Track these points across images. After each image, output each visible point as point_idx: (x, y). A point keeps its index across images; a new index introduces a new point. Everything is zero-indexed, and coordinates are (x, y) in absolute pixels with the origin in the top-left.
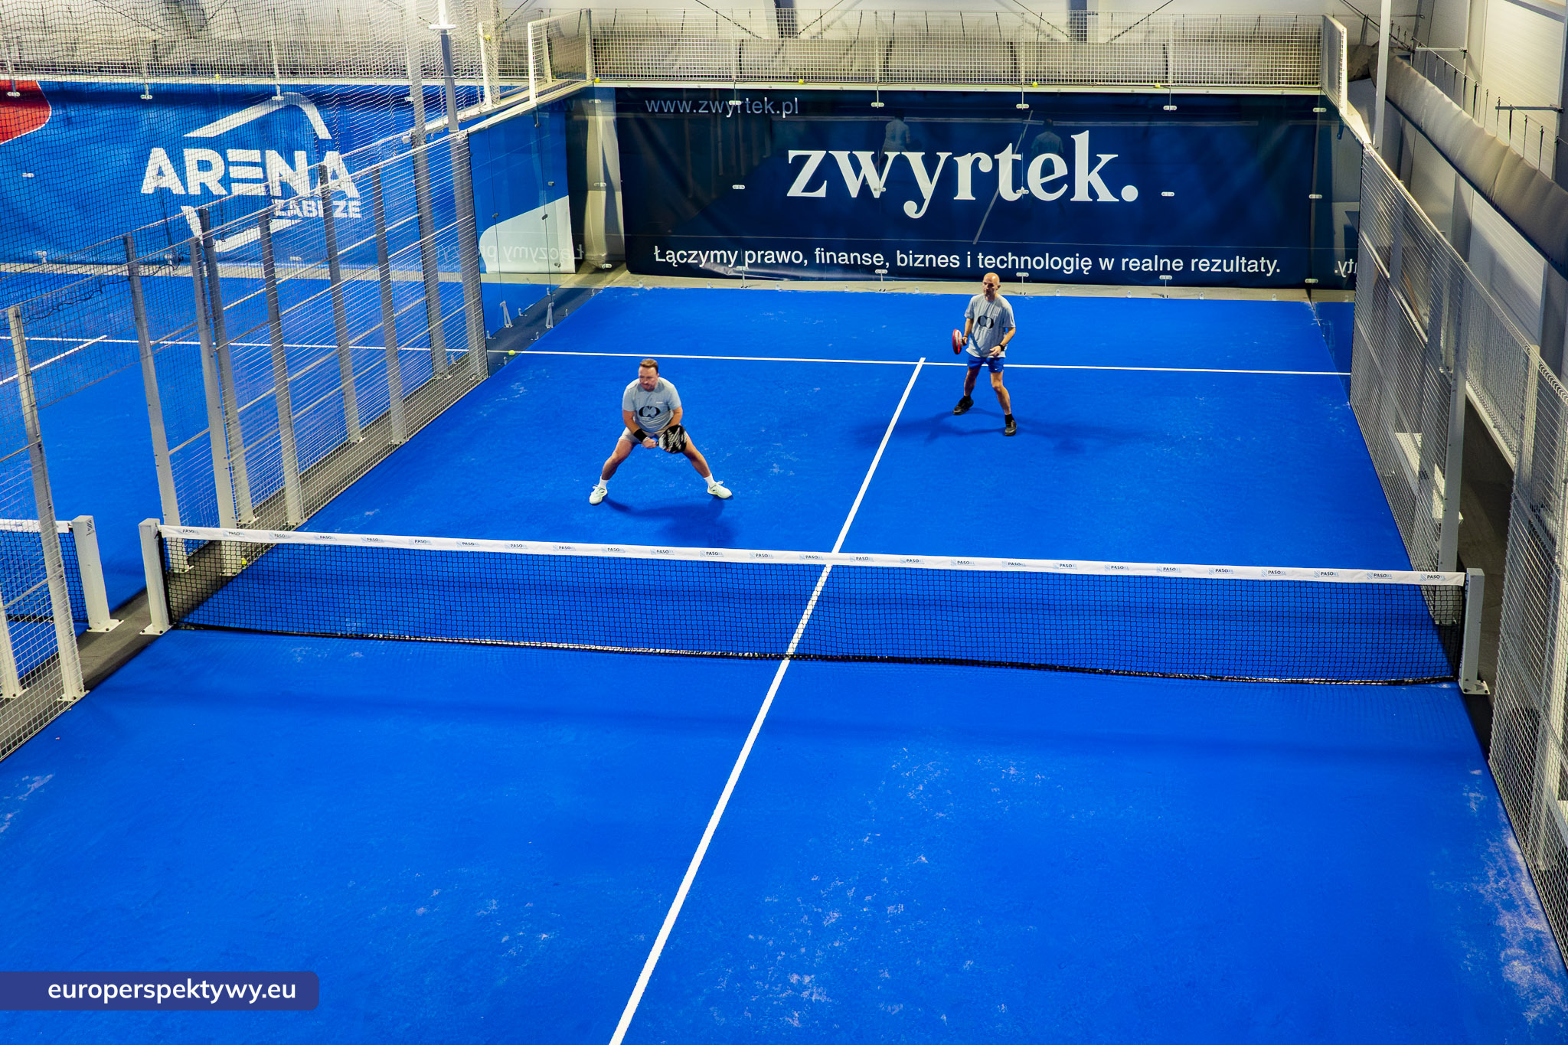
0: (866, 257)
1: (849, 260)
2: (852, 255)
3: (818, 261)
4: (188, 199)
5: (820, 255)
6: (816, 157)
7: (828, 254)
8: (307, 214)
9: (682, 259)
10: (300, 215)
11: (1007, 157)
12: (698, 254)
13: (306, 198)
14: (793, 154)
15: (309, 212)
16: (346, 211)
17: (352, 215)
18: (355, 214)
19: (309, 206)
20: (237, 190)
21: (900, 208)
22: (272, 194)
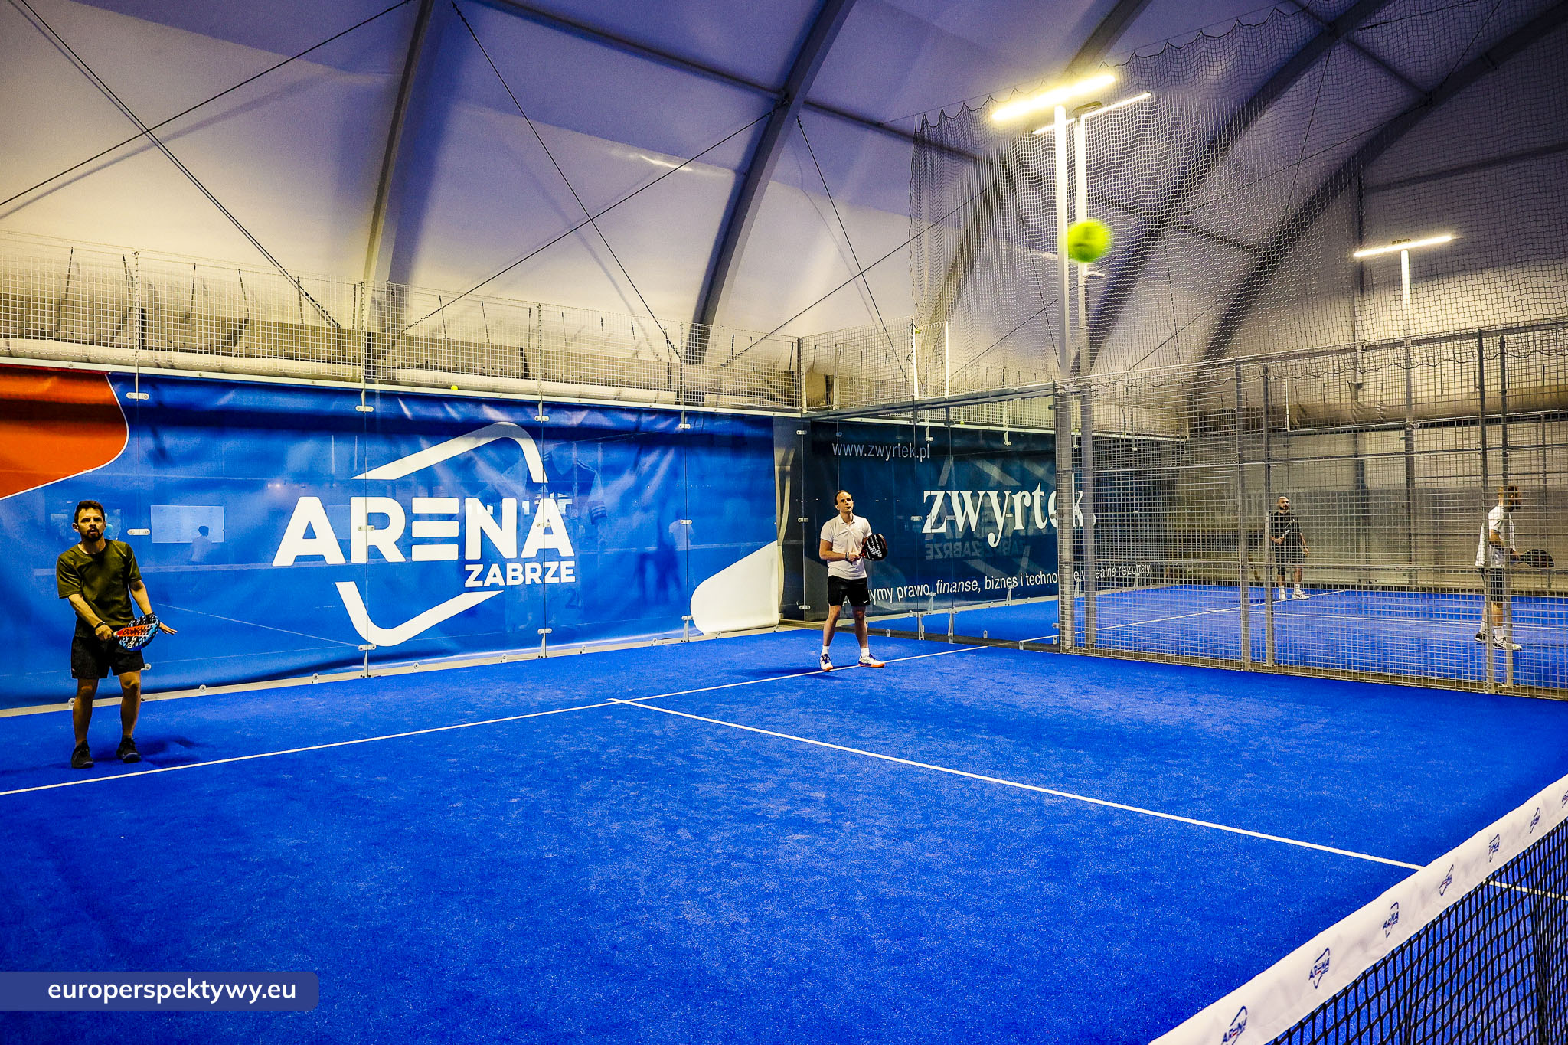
0: (968, 584)
1: (957, 589)
2: (959, 584)
3: (938, 591)
4: (348, 572)
5: (940, 586)
6: (940, 495)
7: (944, 584)
8: (510, 582)
10: (502, 583)
11: (1038, 493)
13: (510, 561)
14: (927, 494)
15: (514, 578)
16: (557, 573)
17: (564, 579)
18: (567, 577)
19: (514, 570)
20: (420, 554)
21: (986, 539)
22: (468, 557)
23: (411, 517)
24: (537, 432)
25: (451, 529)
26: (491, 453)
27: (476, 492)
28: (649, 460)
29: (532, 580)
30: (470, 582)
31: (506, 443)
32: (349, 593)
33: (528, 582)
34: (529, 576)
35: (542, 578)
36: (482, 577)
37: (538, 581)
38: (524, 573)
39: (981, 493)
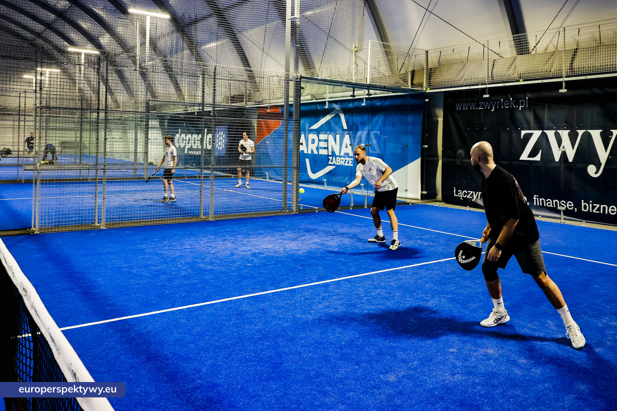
0: (563, 203)
1: (553, 205)
2: (554, 201)
3: (535, 204)
5: (536, 200)
6: (537, 134)
7: (541, 200)
9: (465, 196)
10: (336, 164)
12: (473, 194)
13: (338, 156)
14: (524, 132)
16: (348, 163)
17: (350, 165)
19: (338, 160)
20: (321, 152)
22: (329, 154)
25: (326, 144)
26: (334, 119)
30: (330, 163)
31: (337, 116)
34: (342, 162)
35: (344, 163)
36: (332, 161)
37: (344, 165)
38: (340, 161)
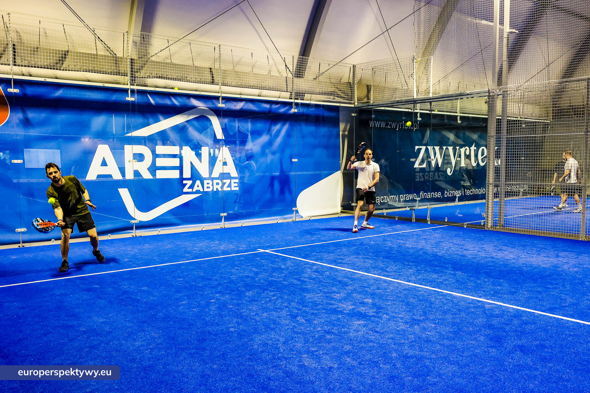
1: (431, 196)
4: (124, 183)
6: (424, 148)
8: (206, 190)
10: (202, 190)
11: (473, 148)
12: (387, 198)
13: (206, 179)
14: (417, 147)
15: (208, 188)
16: (230, 186)
17: (233, 189)
18: (235, 187)
19: (208, 184)
20: (161, 175)
21: (446, 171)
22: (184, 176)
23: (155, 156)
24: (219, 113)
25: (176, 162)
26: (195, 123)
27: (188, 144)
28: (276, 128)
29: (217, 188)
30: (186, 190)
31: (203, 118)
32: (125, 194)
33: (215, 190)
34: (215, 187)
35: (222, 187)
36: (192, 187)
37: (220, 189)
38: (213, 185)
39: (444, 148)
